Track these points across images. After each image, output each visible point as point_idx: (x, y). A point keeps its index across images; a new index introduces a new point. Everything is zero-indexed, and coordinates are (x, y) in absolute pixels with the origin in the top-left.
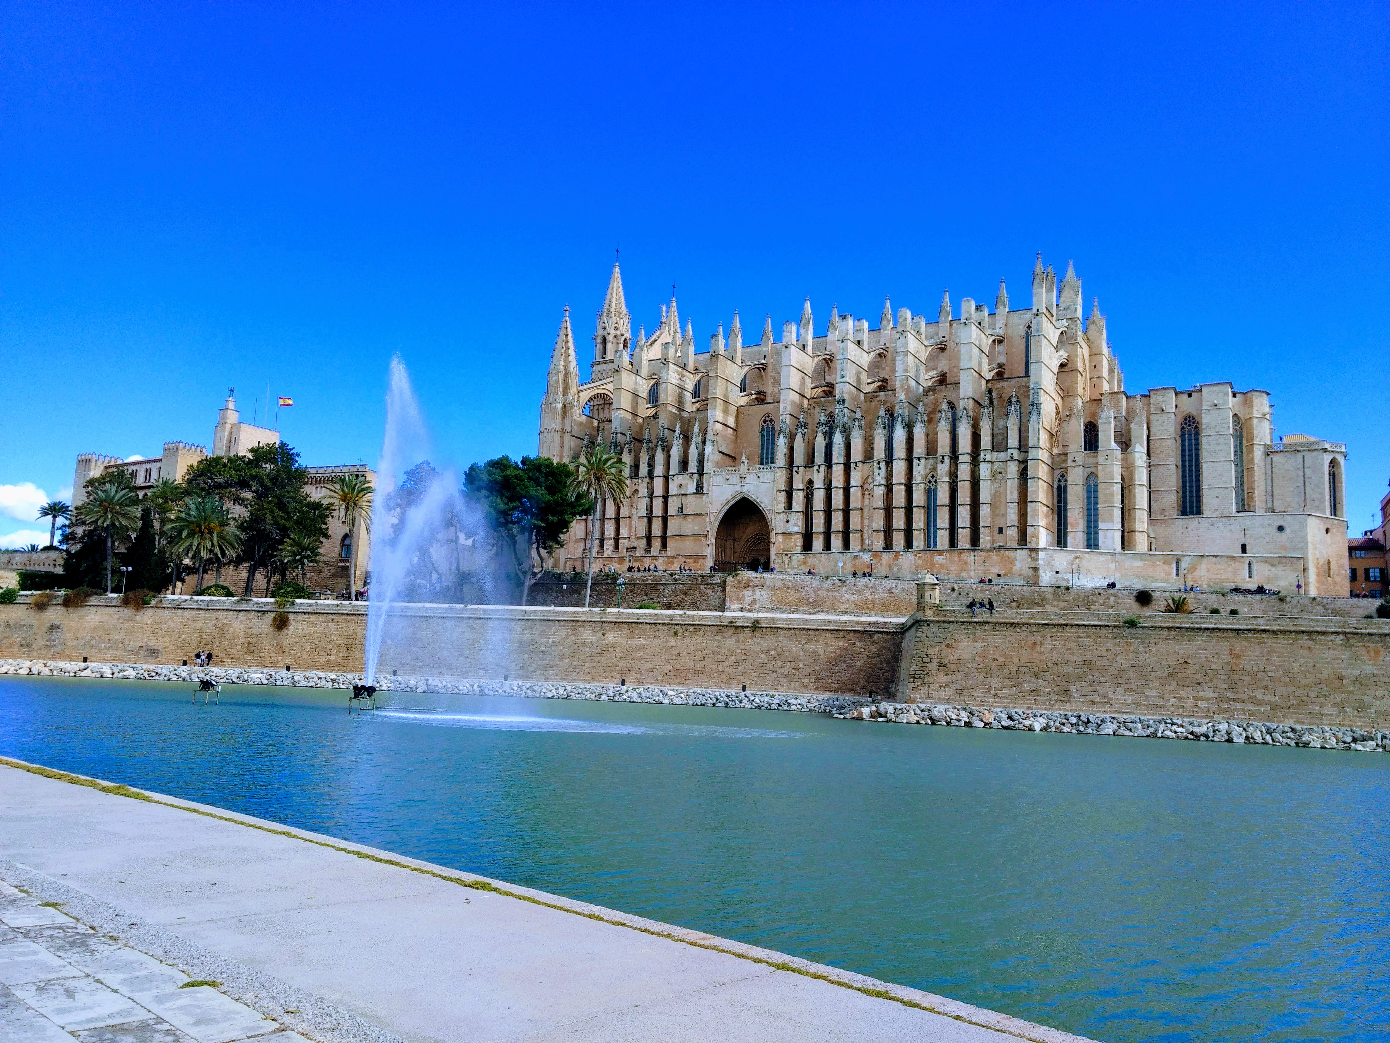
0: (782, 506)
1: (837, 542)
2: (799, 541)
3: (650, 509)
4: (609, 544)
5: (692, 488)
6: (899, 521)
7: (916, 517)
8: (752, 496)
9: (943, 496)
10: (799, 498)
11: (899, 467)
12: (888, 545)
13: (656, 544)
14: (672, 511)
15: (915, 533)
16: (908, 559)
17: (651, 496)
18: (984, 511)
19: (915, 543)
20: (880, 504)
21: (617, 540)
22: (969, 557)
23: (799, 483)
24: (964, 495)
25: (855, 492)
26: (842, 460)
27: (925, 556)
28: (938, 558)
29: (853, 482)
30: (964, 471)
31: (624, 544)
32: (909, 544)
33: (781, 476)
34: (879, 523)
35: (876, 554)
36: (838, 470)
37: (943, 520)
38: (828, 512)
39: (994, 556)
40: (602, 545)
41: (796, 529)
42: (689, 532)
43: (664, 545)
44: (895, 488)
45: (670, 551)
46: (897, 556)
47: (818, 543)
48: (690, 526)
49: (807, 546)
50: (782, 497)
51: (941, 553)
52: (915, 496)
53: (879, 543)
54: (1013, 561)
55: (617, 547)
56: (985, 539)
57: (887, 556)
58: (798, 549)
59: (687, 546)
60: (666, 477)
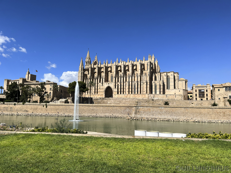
0: (114, 88)
1: (122, 93)
3: (95, 88)
5: (101, 85)
6: (130, 90)
7: (133, 90)
8: (110, 86)
9: (136, 87)
11: (130, 83)
12: (129, 93)
14: (98, 88)
16: (132, 95)
17: (95, 86)
18: (142, 89)
21: (90, 92)
22: (140, 95)
23: (117, 85)
24: (139, 87)
25: (124, 86)
27: (134, 95)
28: (136, 95)
30: (139, 83)
32: (132, 93)
33: (114, 83)
35: (127, 95)
36: (122, 83)
37: (136, 90)
38: (121, 89)
39: (143, 95)
41: (116, 91)
42: (101, 91)
43: (97, 93)
44: (130, 86)
47: (119, 93)
50: (114, 86)
52: (133, 87)
54: (146, 96)
56: (142, 93)
57: (129, 95)
58: (117, 94)
59: (101, 93)
60: (97, 83)
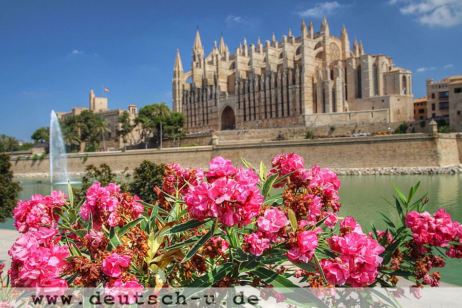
0: (237, 108)
1: (252, 117)
2: (243, 118)
3: (203, 111)
4: (194, 123)
5: (214, 104)
6: (268, 110)
7: (273, 108)
8: (230, 105)
9: (280, 101)
10: (242, 104)
11: (268, 92)
12: (266, 117)
13: (206, 122)
14: (209, 112)
15: (273, 113)
16: (271, 122)
17: (203, 107)
18: (291, 104)
19: (273, 116)
20: (263, 104)
21: (195, 122)
22: (287, 119)
23: (242, 100)
24: (285, 100)
25: (257, 101)
26: (252, 91)
27: (275, 120)
28: (279, 120)
29: (256, 98)
30: (285, 92)
31: (198, 123)
32: (271, 117)
33: (236, 98)
34: (263, 110)
35: (263, 121)
36: (251, 94)
37: (280, 108)
38: (250, 108)
39: (294, 118)
40: (192, 124)
41: (241, 114)
42: (213, 118)
43: (208, 122)
44: (267, 99)
45: (209, 124)
46: (268, 120)
47: (248, 118)
48: (214, 116)
49: (245, 120)
50: (237, 104)
51: (280, 118)
52: (272, 101)
53: (263, 117)
54: (298, 119)
55: (195, 124)
56: (291, 113)
57: (265, 121)
58: (243, 120)
59: (214, 122)
60: (206, 101)
